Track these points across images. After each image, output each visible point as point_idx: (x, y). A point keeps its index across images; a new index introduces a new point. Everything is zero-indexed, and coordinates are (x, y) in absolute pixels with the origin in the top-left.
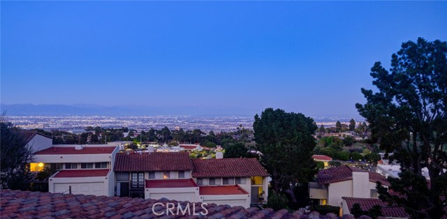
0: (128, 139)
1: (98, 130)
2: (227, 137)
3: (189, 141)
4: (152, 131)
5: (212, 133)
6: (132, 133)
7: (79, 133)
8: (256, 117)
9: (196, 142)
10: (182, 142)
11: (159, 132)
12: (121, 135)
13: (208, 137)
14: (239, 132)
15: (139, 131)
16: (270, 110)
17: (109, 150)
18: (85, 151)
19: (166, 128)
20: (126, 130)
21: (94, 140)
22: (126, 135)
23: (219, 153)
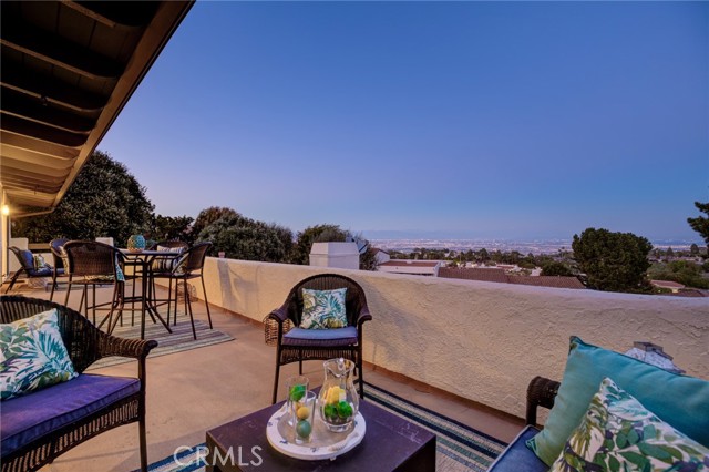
0: (449, 259)
1: (423, 250)
2: (547, 259)
3: (506, 262)
4: (471, 252)
5: (531, 255)
6: (452, 254)
7: (408, 253)
8: (575, 237)
9: (514, 263)
10: (500, 262)
11: (477, 253)
12: (443, 255)
13: (526, 259)
14: (560, 255)
15: (459, 252)
16: (593, 230)
17: (434, 265)
18: (414, 264)
19: (484, 250)
20: (447, 251)
21: (421, 257)
22: (447, 255)
23: (536, 272)
